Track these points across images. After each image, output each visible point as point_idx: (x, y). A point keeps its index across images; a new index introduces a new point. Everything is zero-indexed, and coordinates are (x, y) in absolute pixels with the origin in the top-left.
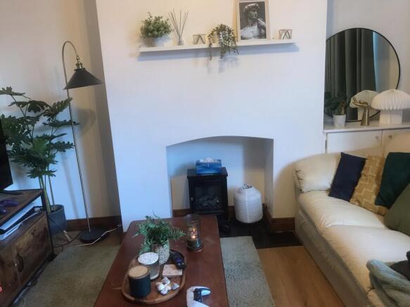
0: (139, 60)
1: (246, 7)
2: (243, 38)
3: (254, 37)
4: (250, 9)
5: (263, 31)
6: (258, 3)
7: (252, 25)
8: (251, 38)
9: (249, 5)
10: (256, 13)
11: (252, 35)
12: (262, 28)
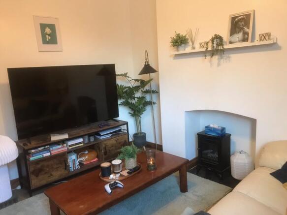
0: (174, 59)
1: (236, 19)
2: (231, 43)
3: (239, 41)
4: (239, 21)
5: (246, 36)
6: (246, 15)
7: (238, 33)
8: (236, 42)
9: (239, 18)
10: (243, 23)
11: (237, 40)
12: (246, 33)
